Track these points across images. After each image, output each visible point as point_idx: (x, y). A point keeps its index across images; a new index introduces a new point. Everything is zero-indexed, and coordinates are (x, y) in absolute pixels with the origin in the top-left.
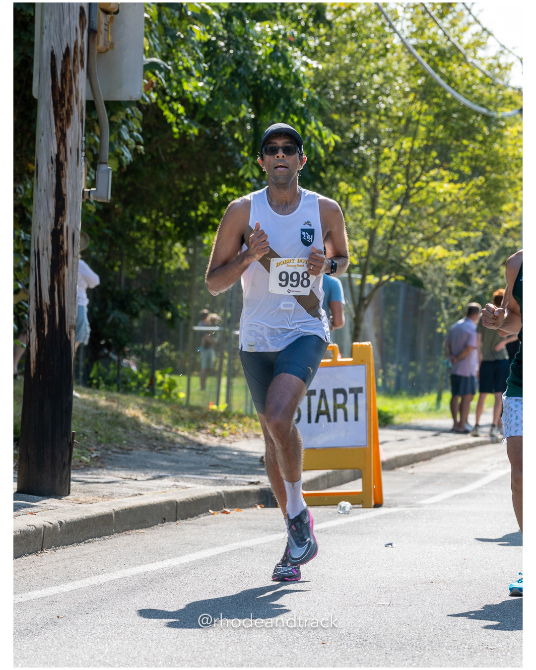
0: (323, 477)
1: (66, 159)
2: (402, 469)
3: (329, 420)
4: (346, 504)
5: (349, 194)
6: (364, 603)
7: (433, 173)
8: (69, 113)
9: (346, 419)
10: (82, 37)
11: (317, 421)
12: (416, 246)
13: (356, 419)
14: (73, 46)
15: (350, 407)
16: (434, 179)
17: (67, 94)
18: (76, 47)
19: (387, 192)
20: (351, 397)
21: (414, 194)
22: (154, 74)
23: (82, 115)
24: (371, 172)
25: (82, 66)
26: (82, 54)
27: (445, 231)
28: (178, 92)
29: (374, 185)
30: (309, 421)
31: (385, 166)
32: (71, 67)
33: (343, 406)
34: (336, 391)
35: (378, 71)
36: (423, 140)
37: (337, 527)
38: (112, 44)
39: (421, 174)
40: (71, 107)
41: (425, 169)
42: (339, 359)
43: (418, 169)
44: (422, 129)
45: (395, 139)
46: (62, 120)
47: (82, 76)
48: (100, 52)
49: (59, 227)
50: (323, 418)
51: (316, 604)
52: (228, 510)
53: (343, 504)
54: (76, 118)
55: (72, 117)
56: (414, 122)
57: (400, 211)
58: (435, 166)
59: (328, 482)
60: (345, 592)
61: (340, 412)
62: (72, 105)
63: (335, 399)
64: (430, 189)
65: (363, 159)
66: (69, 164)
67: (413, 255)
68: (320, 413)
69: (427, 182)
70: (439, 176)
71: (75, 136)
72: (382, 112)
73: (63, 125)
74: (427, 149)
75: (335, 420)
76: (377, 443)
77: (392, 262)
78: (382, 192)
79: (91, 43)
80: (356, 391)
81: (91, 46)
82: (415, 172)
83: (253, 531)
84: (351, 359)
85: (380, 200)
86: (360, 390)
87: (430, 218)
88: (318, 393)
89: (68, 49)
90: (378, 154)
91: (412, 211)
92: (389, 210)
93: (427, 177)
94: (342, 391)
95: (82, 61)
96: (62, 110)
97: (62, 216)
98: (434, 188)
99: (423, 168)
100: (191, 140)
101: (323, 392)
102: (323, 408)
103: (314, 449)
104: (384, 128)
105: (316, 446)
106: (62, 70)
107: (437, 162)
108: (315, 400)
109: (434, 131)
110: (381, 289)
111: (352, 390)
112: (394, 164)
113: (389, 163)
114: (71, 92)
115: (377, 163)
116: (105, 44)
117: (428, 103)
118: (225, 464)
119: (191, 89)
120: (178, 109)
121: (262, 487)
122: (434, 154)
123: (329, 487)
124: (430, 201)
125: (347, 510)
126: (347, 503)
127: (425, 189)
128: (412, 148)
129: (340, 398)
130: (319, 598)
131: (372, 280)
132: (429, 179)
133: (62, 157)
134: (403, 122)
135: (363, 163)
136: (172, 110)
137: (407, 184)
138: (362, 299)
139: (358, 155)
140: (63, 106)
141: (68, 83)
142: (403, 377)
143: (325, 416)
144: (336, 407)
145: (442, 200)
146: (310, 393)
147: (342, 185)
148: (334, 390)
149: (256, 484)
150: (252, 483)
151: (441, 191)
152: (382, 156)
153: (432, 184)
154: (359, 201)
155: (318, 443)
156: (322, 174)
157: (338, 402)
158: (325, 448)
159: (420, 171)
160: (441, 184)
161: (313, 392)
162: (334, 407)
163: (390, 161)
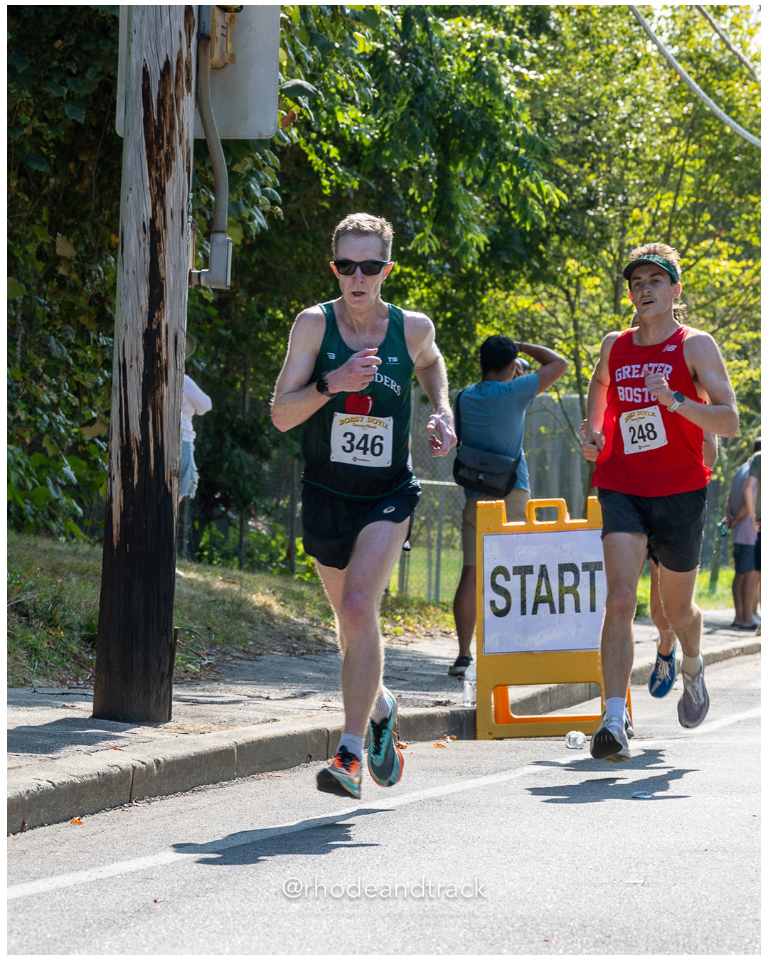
0: (544, 694)
1: (165, 226)
3: (553, 611)
5: (582, 275)
6: (606, 880)
7: (705, 244)
8: (169, 158)
9: (578, 610)
10: (189, 46)
11: (535, 612)
13: (593, 609)
14: (175, 59)
15: (584, 591)
16: (707, 254)
17: (166, 130)
18: (179, 60)
20: (584, 576)
22: (297, 102)
23: (188, 162)
24: (614, 243)
25: (189, 89)
26: (188, 70)
27: (722, 331)
28: (328, 127)
29: (618, 264)
30: (524, 613)
31: (635, 234)
32: (172, 91)
33: (573, 590)
34: (563, 568)
35: (624, 93)
36: (689, 196)
38: (233, 56)
39: (688, 247)
40: (172, 149)
41: (693, 239)
42: (568, 520)
43: (683, 239)
44: (689, 180)
45: (649, 195)
46: (158, 169)
47: (188, 103)
48: (214, 68)
49: (154, 327)
50: (544, 608)
51: (535, 882)
52: (404, 744)
53: (573, 734)
54: (180, 165)
55: (174, 164)
56: (676, 170)
58: (708, 235)
59: (550, 701)
60: (578, 864)
61: (569, 598)
62: (174, 145)
63: (561, 579)
64: (701, 269)
65: (601, 224)
66: (170, 234)
68: (538, 601)
69: (697, 259)
70: (714, 250)
71: (178, 192)
72: (631, 154)
73: (160, 175)
74: (696, 210)
75: (562, 610)
79: (201, 54)
80: (591, 568)
81: (201, 58)
82: (679, 244)
83: (440, 774)
84: (586, 521)
86: (598, 566)
87: (700, 311)
88: (536, 570)
89: (167, 64)
90: (625, 216)
93: (696, 251)
94: (571, 567)
95: (188, 81)
96: (158, 154)
97: (160, 309)
98: (706, 267)
99: (690, 237)
100: (348, 197)
101: (543, 567)
102: (544, 593)
103: (531, 652)
104: (632, 178)
105: (532, 649)
106: (159, 94)
107: (711, 228)
108: (532, 581)
109: (706, 183)
111: (586, 566)
112: (648, 232)
113: (640, 230)
114: (172, 127)
115: (623, 230)
116: (222, 56)
117: (698, 141)
118: (398, 675)
119: (348, 122)
120: (329, 151)
121: (453, 708)
122: (707, 217)
123: (552, 710)
124: (700, 287)
126: (580, 733)
127: (694, 269)
128: (674, 208)
129: (569, 578)
130: (539, 874)
132: (699, 254)
133: (159, 223)
134: (661, 169)
135: (602, 232)
136: (319, 153)
139: (593, 218)
140: (160, 147)
141: (168, 113)
143: (547, 605)
144: (563, 591)
145: (718, 285)
146: (524, 571)
147: (571, 264)
148: (560, 565)
149: (445, 705)
150: (439, 703)
151: (717, 271)
152: (631, 220)
153: (704, 262)
154: (596, 287)
155: (536, 645)
156: (541, 247)
157: (566, 584)
158: (546, 652)
159: (685, 243)
160: (716, 261)
161: (529, 570)
162: (560, 591)
163: (642, 227)
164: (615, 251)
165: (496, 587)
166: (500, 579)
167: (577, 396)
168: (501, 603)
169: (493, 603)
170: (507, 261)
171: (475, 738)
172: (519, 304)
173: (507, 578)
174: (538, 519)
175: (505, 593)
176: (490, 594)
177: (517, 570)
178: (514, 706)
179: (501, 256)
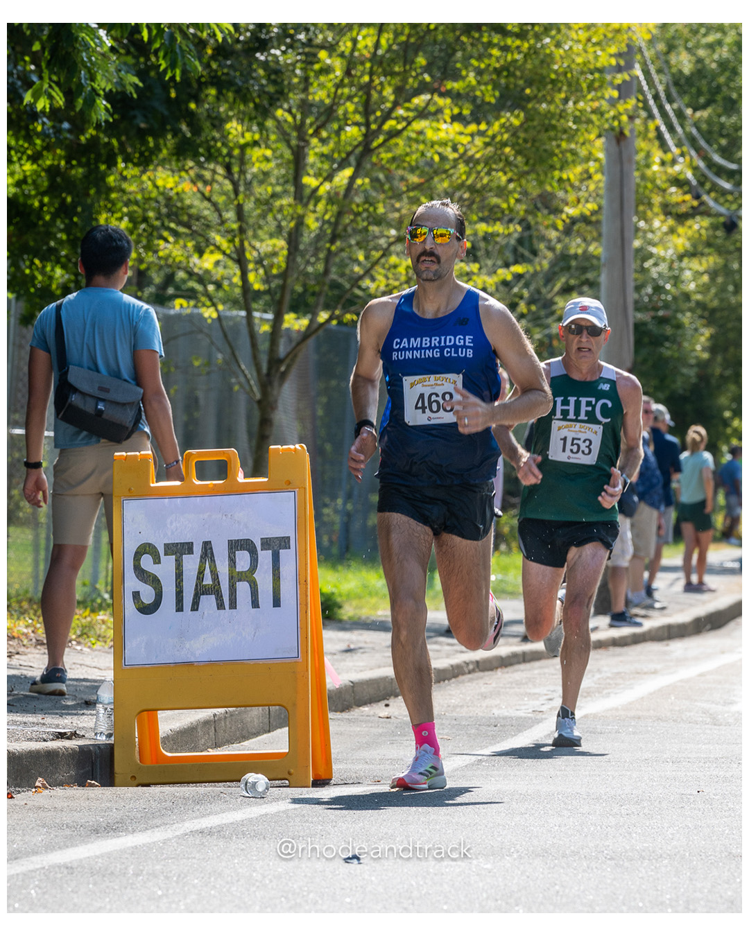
0: (206, 723)
2: (366, 709)
3: (220, 606)
4: (260, 780)
5: (247, 144)
7: (419, 101)
9: (255, 604)
11: (195, 607)
12: (386, 253)
13: (277, 603)
15: (264, 578)
16: (422, 114)
19: (324, 141)
20: (265, 557)
21: (380, 146)
24: (293, 99)
29: (300, 128)
30: (180, 608)
31: (322, 86)
33: (248, 576)
34: (235, 546)
37: (242, 823)
39: (396, 104)
41: (403, 95)
42: (241, 478)
43: (388, 92)
50: (208, 601)
53: (251, 777)
57: (352, 179)
58: (423, 88)
59: (214, 733)
61: (243, 588)
63: (232, 562)
64: (413, 135)
65: (275, 73)
67: (379, 273)
68: (201, 591)
69: (409, 121)
70: (432, 109)
75: (233, 605)
76: (319, 654)
77: (335, 285)
78: (314, 141)
80: (276, 545)
82: (383, 100)
83: (68, 832)
84: (265, 480)
85: (311, 159)
86: (284, 542)
88: (198, 549)
90: (310, 59)
91: (375, 180)
92: (329, 178)
93: (407, 110)
94: (247, 545)
98: (421, 133)
99: (398, 91)
101: (207, 546)
102: (208, 581)
103: (190, 664)
105: (193, 660)
107: (428, 77)
108: (191, 564)
110: (311, 342)
111: (266, 543)
112: (340, 83)
113: (329, 81)
115: (306, 80)
121: (81, 742)
122: (421, 61)
123: (217, 746)
124: (412, 160)
125: (260, 789)
126: (260, 776)
127: (404, 135)
129: (243, 560)
131: (294, 323)
132: (411, 114)
135: (276, 83)
137: (367, 125)
138: (274, 362)
139: (265, 65)
142: (356, 526)
143: (213, 597)
144: (234, 578)
145: (436, 158)
146: (180, 550)
147: (234, 128)
148: (230, 542)
149: (69, 738)
150: (61, 736)
151: (435, 138)
152: (317, 67)
153: (418, 125)
154: (267, 160)
155: (198, 653)
156: (193, 106)
157: (239, 569)
158: (211, 663)
159: (392, 98)
160: (435, 124)
161: (188, 548)
162: (231, 578)
163: (332, 76)
164: (294, 111)
165: (141, 573)
166: (147, 562)
167: (243, 313)
168: (148, 595)
169: (136, 595)
170: (143, 125)
171: (111, 783)
172: (160, 183)
173: (157, 560)
174: (200, 478)
175: (155, 582)
176: (132, 583)
177: (171, 549)
178: (166, 739)
179: (135, 117)
